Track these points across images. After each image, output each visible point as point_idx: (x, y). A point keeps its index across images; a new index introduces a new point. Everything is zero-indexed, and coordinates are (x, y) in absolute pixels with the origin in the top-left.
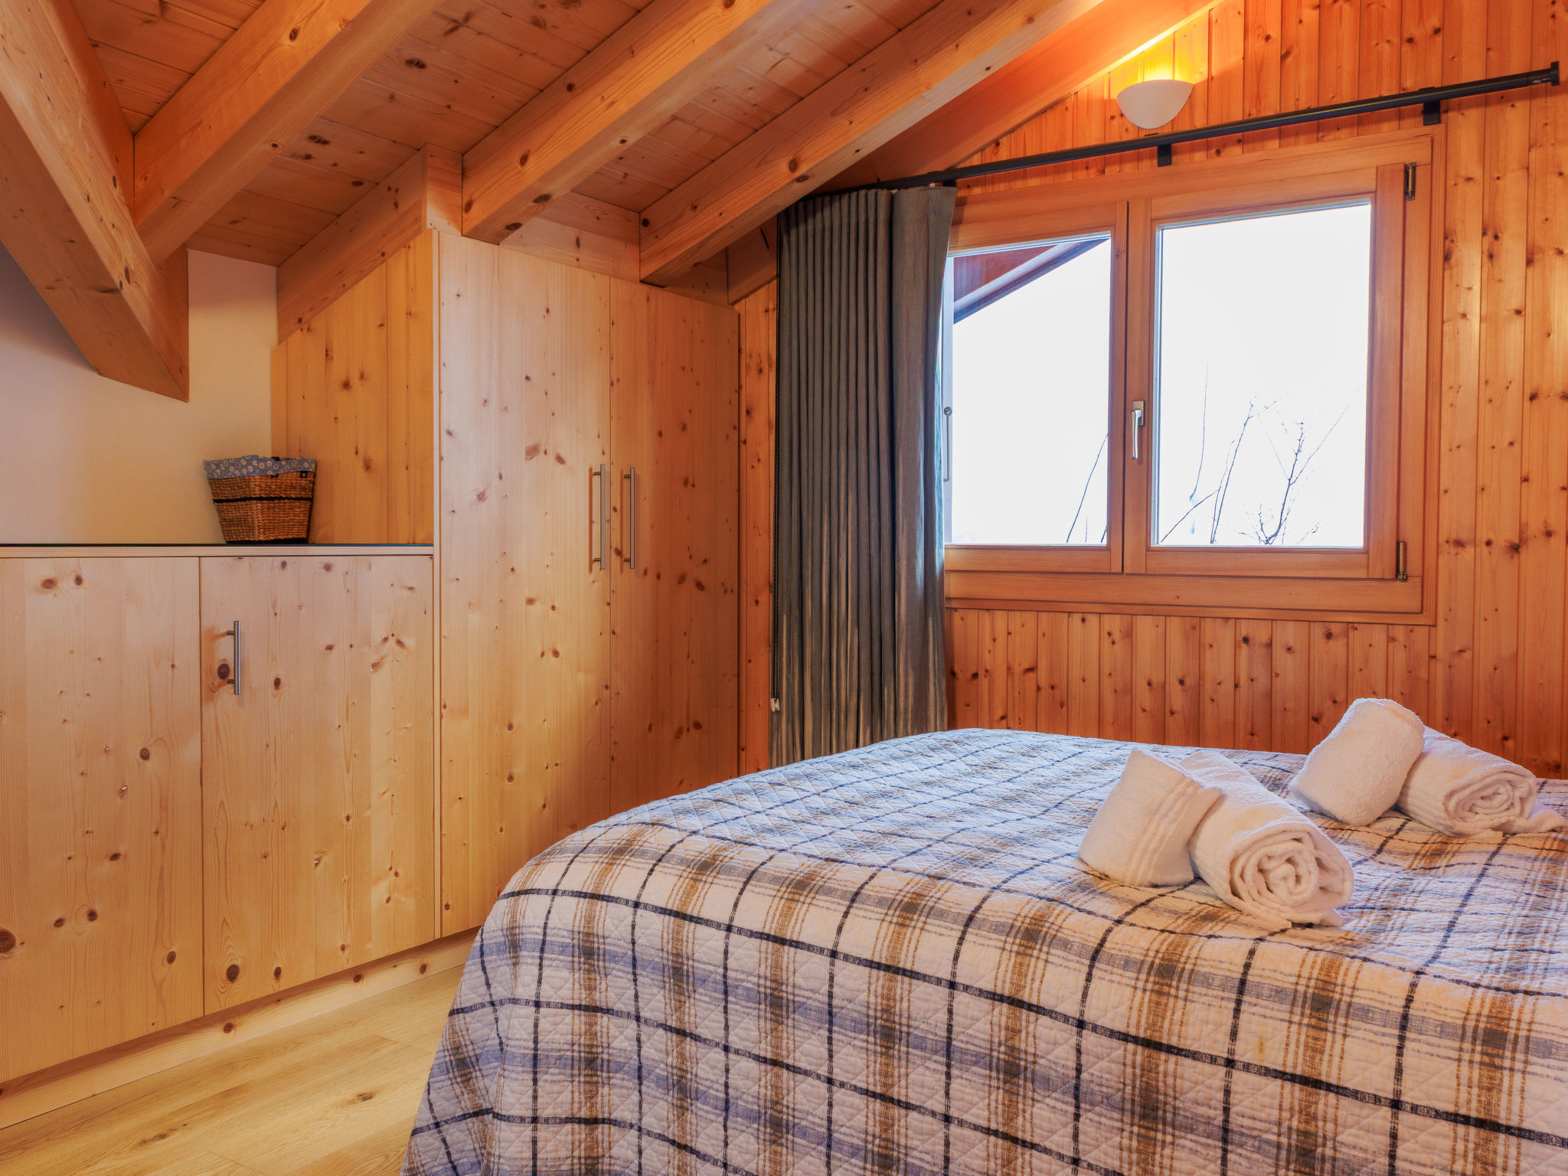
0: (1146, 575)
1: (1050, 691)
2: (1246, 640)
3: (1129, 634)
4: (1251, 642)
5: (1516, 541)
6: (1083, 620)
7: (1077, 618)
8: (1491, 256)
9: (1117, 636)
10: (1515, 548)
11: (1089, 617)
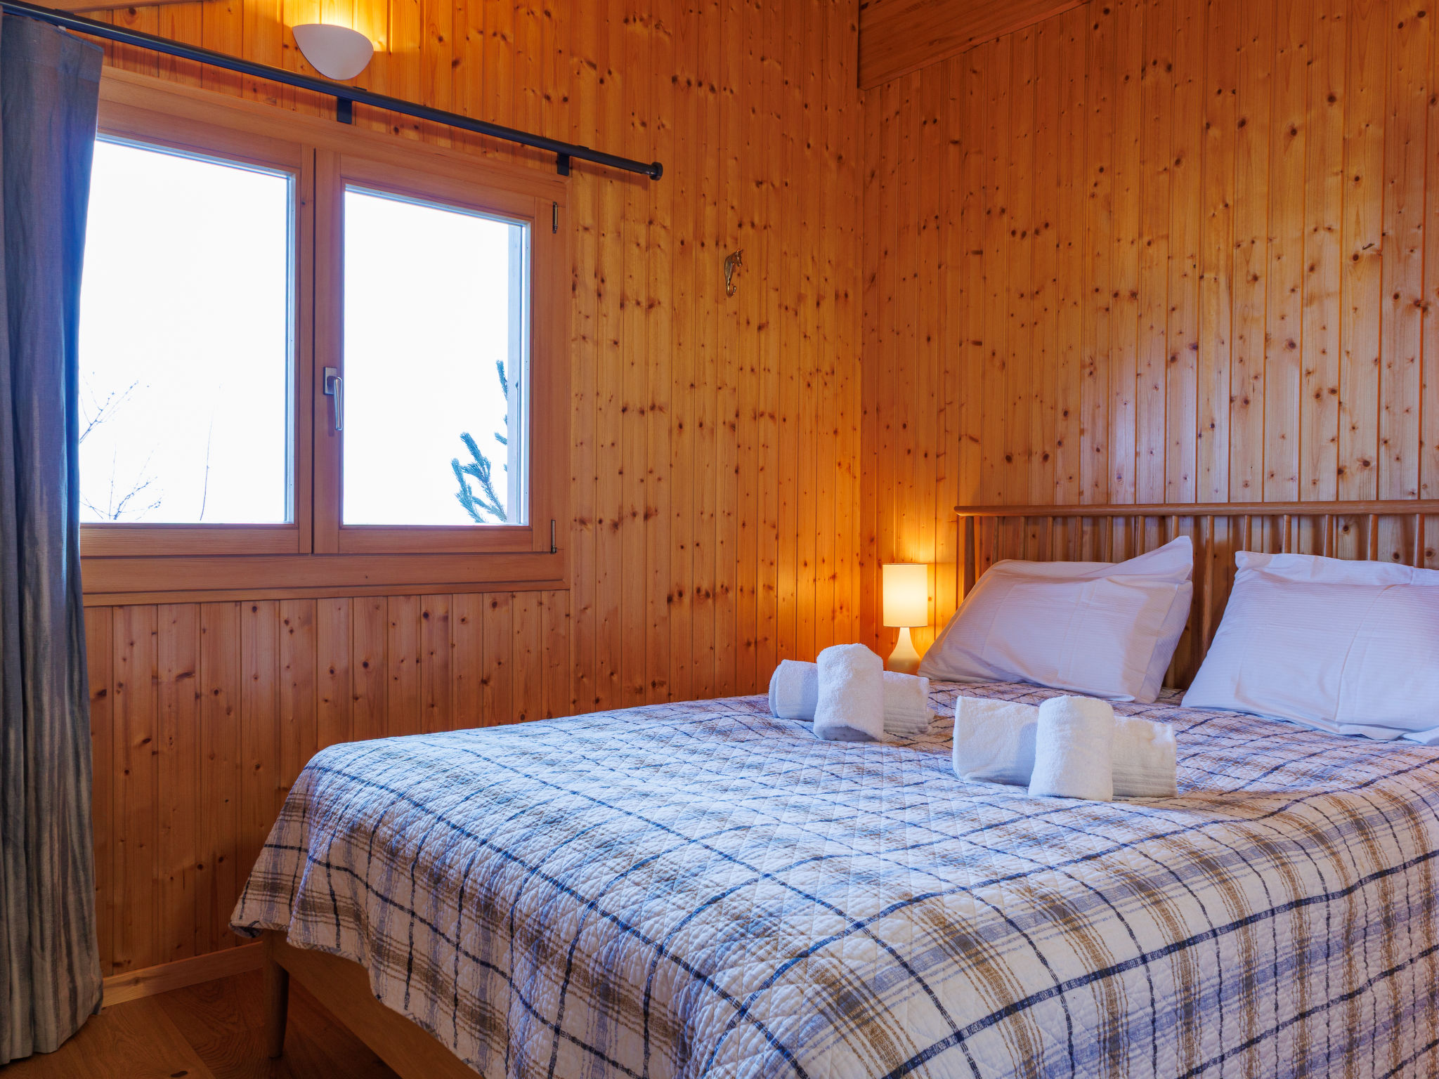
0: (338, 555)
1: (213, 697)
2: (426, 615)
3: (310, 621)
4: (430, 617)
5: (617, 519)
6: (255, 609)
7: (247, 608)
8: (599, 295)
9: (295, 623)
10: (615, 526)
11: (261, 605)
